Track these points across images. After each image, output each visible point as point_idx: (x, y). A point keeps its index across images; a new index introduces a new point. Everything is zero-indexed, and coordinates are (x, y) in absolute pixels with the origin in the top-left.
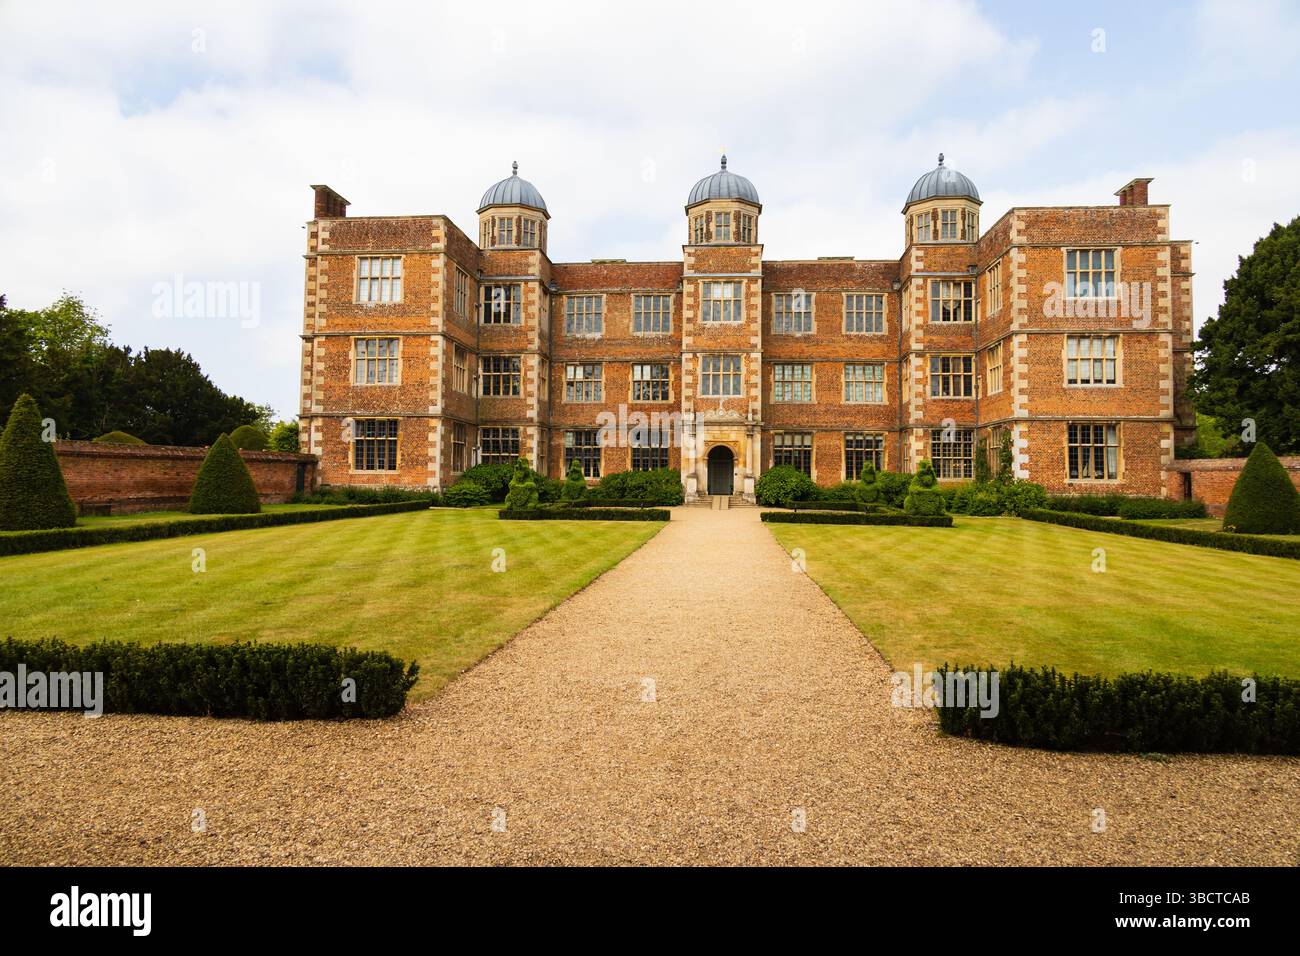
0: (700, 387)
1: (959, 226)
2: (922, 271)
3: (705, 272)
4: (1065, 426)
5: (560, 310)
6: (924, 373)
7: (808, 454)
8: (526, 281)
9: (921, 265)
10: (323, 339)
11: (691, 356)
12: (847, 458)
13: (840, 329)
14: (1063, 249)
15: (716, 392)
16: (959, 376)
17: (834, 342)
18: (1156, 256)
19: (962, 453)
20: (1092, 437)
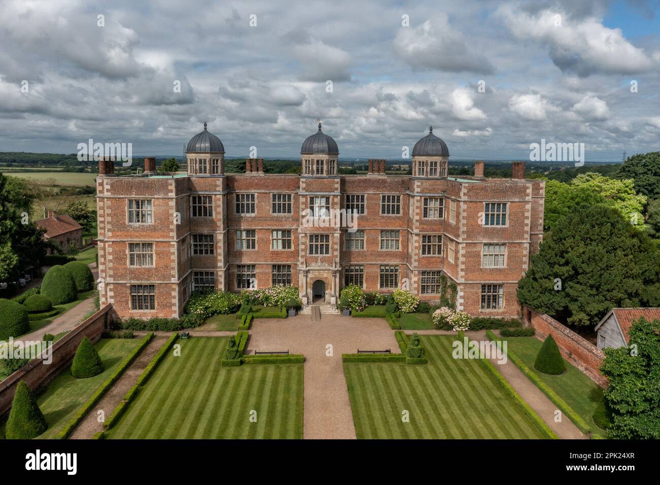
0: (308, 251)
1: (438, 170)
2: (420, 193)
3: (311, 191)
4: (480, 286)
5: (232, 201)
6: (419, 244)
7: (361, 276)
8: (215, 195)
9: (419, 190)
10: (111, 243)
11: (304, 235)
12: (381, 277)
13: (379, 213)
14: (484, 203)
15: (317, 253)
16: (436, 245)
17: (375, 219)
18: (525, 207)
19: (436, 282)
20: (492, 291)
